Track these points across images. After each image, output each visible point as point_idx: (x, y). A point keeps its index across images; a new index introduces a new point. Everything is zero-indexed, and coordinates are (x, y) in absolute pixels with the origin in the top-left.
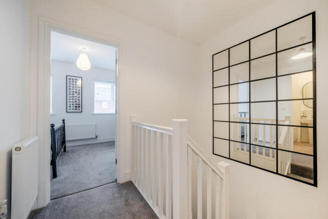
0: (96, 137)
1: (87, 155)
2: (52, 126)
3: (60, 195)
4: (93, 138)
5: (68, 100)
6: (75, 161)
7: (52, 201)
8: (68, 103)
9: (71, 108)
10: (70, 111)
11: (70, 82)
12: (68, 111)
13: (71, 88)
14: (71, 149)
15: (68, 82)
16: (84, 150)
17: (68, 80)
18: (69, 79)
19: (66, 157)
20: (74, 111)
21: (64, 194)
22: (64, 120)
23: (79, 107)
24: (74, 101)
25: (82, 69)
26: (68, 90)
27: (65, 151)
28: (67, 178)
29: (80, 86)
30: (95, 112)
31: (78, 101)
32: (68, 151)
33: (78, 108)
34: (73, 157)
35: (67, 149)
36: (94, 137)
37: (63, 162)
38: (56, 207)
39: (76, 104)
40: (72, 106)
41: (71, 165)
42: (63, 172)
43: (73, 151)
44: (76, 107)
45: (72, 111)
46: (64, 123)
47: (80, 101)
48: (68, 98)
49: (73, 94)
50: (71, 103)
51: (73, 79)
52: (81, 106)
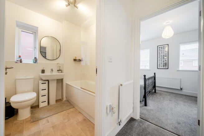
0: (181, 89)
1: (170, 100)
2: (145, 76)
3: (145, 119)
4: (178, 89)
5: (158, 61)
6: (160, 101)
7: (140, 119)
8: (158, 63)
9: (161, 66)
10: (160, 68)
11: (160, 49)
12: (158, 68)
13: (161, 53)
14: (159, 92)
15: (158, 50)
16: (168, 96)
17: (158, 48)
19: (155, 96)
20: (162, 68)
21: (147, 119)
22: (155, 73)
23: (166, 65)
24: (162, 61)
25: (167, 38)
26: (158, 55)
27: (155, 92)
28: (152, 110)
29: (167, 51)
30: (180, 69)
31: (165, 61)
32: (157, 93)
34: (159, 98)
35: (157, 91)
37: (152, 98)
38: (141, 124)
39: (164, 63)
40: (161, 64)
41: (157, 103)
42: (151, 105)
43: (161, 94)
44: (164, 65)
45: (161, 68)
46: (155, 75)
47: (167, 61)
48: (158, 60)
49: (162, 57)
50: (160, 63)
51: (162, 47)
52: (167, 64)
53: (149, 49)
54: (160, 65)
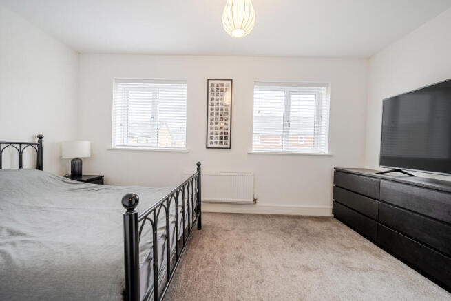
0: (255, 201)
4: (248, 203)
5: (209, 126)
8: (209, 131)
9: (214, 140)
10: (211, 146)
11: (212, 90)
13: (215, 102)
15: (210, 92)
17: (210, 88)
18: (212, 85)
20: (218, 146)
22: (199, 165)
23: (226, 138)
24: (218, 126)
26: (210, 107)
30: (254, 150)
31: (225, 127)
33: (225, 140)
36: (252, 200)
39: (222, 133)
40: (214, 136)
44: (221, 138)
45: (214, 145)
46: (199, 169)
47: (229, 127)
48: (209, 121)
49: (217, 114)
50: (214, 131)
51: (217, 86)
52: (229, 136)
53: (185, 86)
54: (212, 138)
